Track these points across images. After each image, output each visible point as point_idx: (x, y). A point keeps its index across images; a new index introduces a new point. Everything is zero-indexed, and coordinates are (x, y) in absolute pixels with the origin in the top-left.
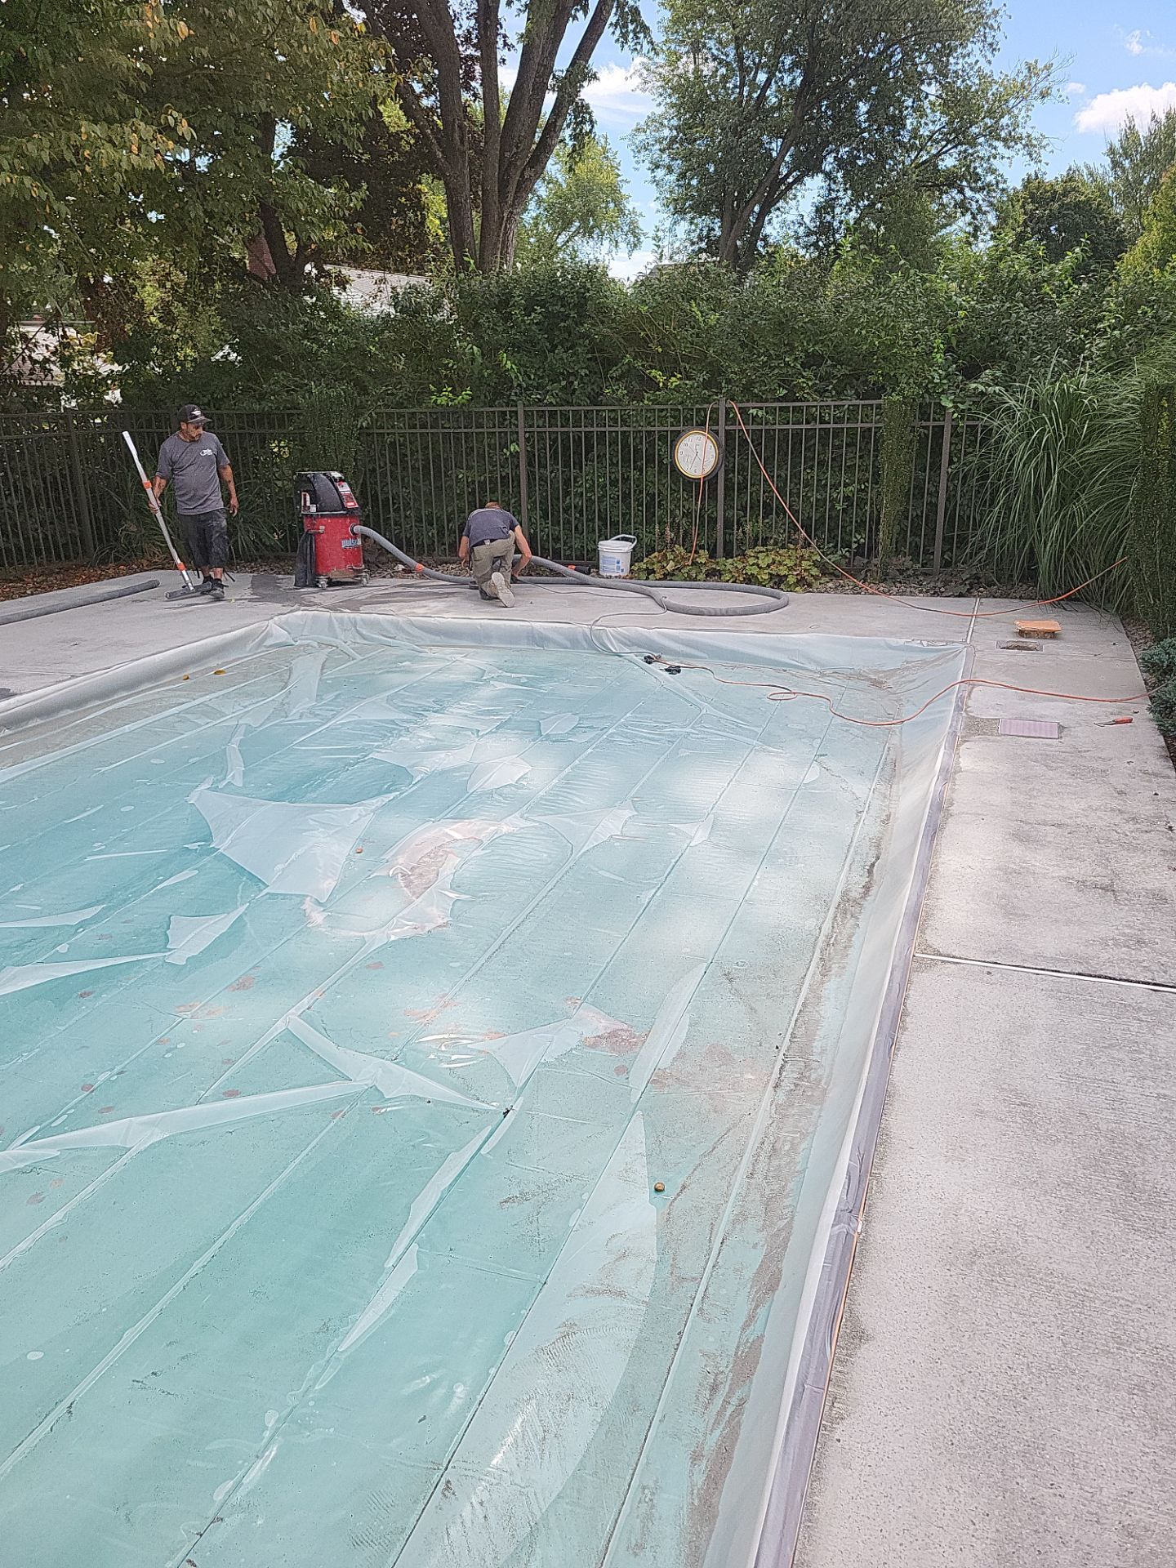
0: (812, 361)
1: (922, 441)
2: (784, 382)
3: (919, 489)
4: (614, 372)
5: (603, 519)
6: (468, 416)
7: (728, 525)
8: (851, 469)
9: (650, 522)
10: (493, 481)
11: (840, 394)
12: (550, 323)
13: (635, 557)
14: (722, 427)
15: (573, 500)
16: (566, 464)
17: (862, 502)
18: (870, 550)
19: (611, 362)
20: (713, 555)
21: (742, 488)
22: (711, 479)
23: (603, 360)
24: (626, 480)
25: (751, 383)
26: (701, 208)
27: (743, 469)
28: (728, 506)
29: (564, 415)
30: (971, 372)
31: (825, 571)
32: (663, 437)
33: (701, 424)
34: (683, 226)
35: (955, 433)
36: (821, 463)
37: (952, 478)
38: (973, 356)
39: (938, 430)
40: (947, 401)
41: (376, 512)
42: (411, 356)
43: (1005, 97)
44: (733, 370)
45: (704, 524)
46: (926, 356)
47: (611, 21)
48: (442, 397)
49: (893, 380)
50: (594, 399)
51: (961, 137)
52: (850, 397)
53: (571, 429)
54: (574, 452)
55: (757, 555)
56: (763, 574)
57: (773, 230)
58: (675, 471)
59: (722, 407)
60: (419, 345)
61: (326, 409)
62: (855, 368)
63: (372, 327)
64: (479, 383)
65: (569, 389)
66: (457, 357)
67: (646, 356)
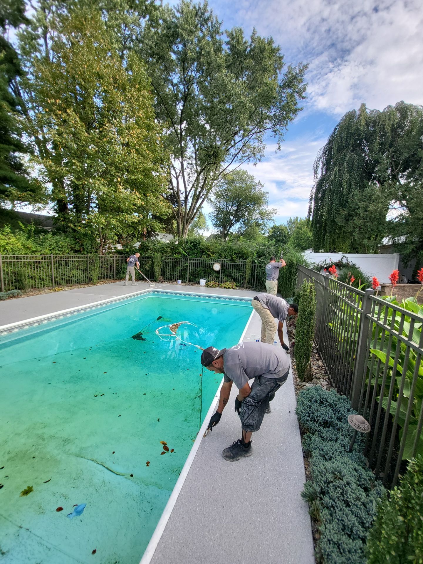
0: (235, 254)
1: (252, 267)
2: (231, 257)
3: (252, 274)
4: (204, 253)
5: (201, 276)
6: (180, 259)
7: (221, 278)
8: (241, 270)
9: (209, 277)
10: (183, 269)
11: (240, 258)
12: (194, 246)
13: (206, 283)
14: (221, 263)
15: (196, 273)
16: (195, 267)
17: (243, 276)
18: (244, 283)
19: (203, 252)
20: (219, 283)
21: (224, 272)
22: (219, 271)
23: (203, 251)
24: (205, 270)
25: (226, 257)
26: (220, 226)
27: (224, 270)
28: (222, 275)
29: (196, 260)
30: (260, 257)
31: (237, 286)
32: (211, 264)
33: (218, 262)
34: (216, 229)
35: (257, 266)
36: (237, 269)
37: (257, 273)
38: (260, 255)
39: (255, 266)
40: (256, 261)
41: (163, 273)
42: (171, 249)
43: (269, 213)
44: (223, 254)
45: (217, 278)
46: (253, 254)
47: (206, 200)
48: (176, 256)
49: (248, 257)
50: (200, 257)
51: (262, 219)
52: (241, 259)
53: (196, 262)
54: (197, 265)
55: (226, 283)
56: (227, 286)
57: (231, 230)
58: (213, 269)
59: (221, 260)
60: (172, 247)
61: (157, 257)
62: (242, 255)
63: (165, 245)
64: (182, 254)
65: (197, 256)
66: (179, 250)
67: (209, 251)
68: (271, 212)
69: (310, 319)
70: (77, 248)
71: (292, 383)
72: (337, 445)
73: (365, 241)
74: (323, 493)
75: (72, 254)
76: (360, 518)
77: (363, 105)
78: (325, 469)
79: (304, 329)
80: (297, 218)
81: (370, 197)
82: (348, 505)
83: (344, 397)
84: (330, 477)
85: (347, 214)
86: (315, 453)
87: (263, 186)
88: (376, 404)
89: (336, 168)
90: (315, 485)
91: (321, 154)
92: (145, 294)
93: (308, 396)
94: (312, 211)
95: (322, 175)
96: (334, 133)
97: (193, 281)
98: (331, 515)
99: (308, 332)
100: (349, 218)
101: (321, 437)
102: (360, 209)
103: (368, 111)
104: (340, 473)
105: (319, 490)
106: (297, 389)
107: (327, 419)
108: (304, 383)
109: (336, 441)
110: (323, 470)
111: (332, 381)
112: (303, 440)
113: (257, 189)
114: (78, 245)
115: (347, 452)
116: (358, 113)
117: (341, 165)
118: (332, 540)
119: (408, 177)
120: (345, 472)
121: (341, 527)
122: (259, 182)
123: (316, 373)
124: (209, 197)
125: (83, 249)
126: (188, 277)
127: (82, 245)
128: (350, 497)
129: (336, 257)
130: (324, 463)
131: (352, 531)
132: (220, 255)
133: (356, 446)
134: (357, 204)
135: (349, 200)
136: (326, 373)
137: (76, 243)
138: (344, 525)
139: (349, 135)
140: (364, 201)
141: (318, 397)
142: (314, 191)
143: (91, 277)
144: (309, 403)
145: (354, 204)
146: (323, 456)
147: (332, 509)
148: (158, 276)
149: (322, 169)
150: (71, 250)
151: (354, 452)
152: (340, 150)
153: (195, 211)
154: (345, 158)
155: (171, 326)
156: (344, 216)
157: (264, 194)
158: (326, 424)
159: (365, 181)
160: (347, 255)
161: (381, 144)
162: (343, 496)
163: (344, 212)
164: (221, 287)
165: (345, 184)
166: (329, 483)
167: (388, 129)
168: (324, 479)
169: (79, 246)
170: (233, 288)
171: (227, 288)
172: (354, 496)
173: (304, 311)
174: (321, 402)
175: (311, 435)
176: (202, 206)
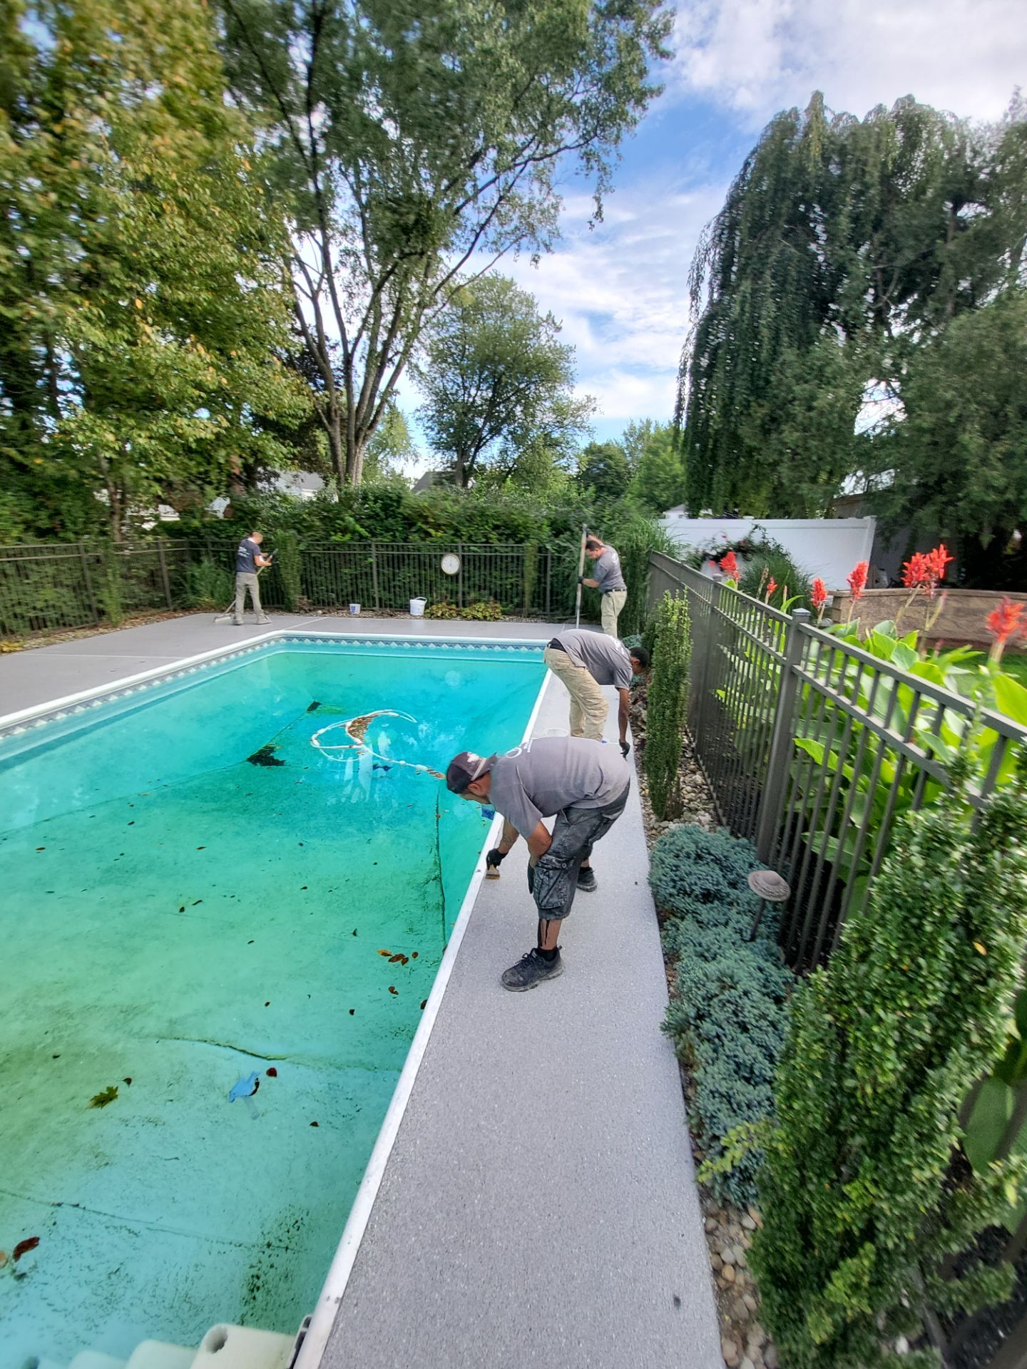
0: (496, 527)
1: (540, 561)
2: (485, 536)
3: (539, 579)
4: (413, 529)
5: (411, 591)
6: (349, 546)
7: (464, 593)
8: (512, 572)
9: (431, 593)
10: (361, 574)
11: (507, 540)
12: (385, 508)
13: (426, 607)
14: (460, 553)
15: (397, 583)
16: (394, 567)
17: (517, 585)
18: (520, 605)
19: (413, 524)
20: (458, 606)
21: (469, 579)
22: (457, 575)
23: (409, 522)
24: (420, 575)
25: (471, 536)
26: (448, 448)
27: (469, 571)
28: (464, 586)
29: (392, 547)
30: (556, 536)
31: (504, 613)
32: (436, 556)
33: (452, 552)
34: (440, 455)
35: (552, 559)
36: (501, 569)
37: (552, 576)
38: (559, 528)
39: (546, 558)
40: (548, 546)
41: (308, 587)
42: (323, 519)
43: (578, 409)
44: (464, 530)
45: (454, 593)
46: (540, 528)
47: (405, 367)
48: (337, 538)
49: (527, 536)
50: (405, 540)
51: (561, 425)
52: (511, 543)
53: (395, 553)
54: (396, 562)
55: (477, 606)
56: (480, 615)
57: (481, 459)
58: (442, 571)
59: (460, 545)
60: (326, 514)
61: (284, 542)
62: (512, 531)
63: (304, 505)
64: (354, 532)
65: (394, 536)
66: (343, 520)
67: (427, 523)
68: (582, 407)
69: (678, 683)
70: (44, 523)
71: (641, 825)
72: (729, 930)
73: (805, 488)
74: (700, 1017)
75: (32, 542)
76: (767, 1048)
77: (818, 97)
78: (706, 975)
79: (664, 707)
80: (649, 423)
81: (821, 369)
82: (744, 1028)
83: (744, 841)
84: (713, 987)
85: (766, 415)
86: (687, 952)
87: (558, 329)
88: (803, 846)
89: (746, 286)
90: (686, 1006)
91: (708, 240)
92: (266, 645)
93: (672, 847)
94: (685, 405)
95: (711, 303)
96: (742, 177)
97: (391, 606)
98: (715, 1051)
99: (674, 714)
100: (771, 425)
101: (698, 922)
102: (796, 403)
103: (829, 117)
104: (731, 977)
105: (692, 1013)
106: (650, 837)
107: (709, 886)
108: (665, 823)
109: (726, 924)
110: (702, 976)
111: (720, 812)
112: (664, 933)
113: (544, 338)
114: (43, 514)
115: (745, 941)
116: (804, 119)
117: (758, 276)
118: (717, 1091)
119: (911, 317)
120: (741, 974)
121: (733, 1066)
122: (549, 315)
123: (690, 800)
124: (414, 361)
125: (63, 525)
126: (376, 596)
127: (57, 513)
128: (749, 1016)
129: (738, 529)
130: (704, 965)
131: (752, 1072)
132: (457, 533)
133: (762, 928)
134: (790, 390)
135: (773, 378)
136: (710, 798)
137: (36, 509)
138: (738, 1064)
139: (781, 186)
140: (806, 382)
141: (693, 847)
142: (691, 349)
143: (101, 606)
144: (675, 862)
145: (784, 388)
146: (702, 955)
147: (716, 1040)
148: (296, 596)
149: (710, 283)
150: (26, 530)
151: (758, 940)
152: (757, 229)
153: (377, 401)
154: (767, 257)
155: (349, 724)
156: (758, 422)
157: (562, 353)
158: (707, 897)
159: (813, 325)
160: (763, 523)
161: (855, 219)
162: (737, 1016)
163: (760, 412)
164: (465, 618)
165: (765, 332)
166: (710, 999)
167: (874, 175)
168: (702, 992)
169: (51, 517)
170: (496, 619)
171: (479, 619)
172: (756, 1012)
173: (664, 667)
174: (699, 857)
175: (678, 921)
176: (395, 387)
